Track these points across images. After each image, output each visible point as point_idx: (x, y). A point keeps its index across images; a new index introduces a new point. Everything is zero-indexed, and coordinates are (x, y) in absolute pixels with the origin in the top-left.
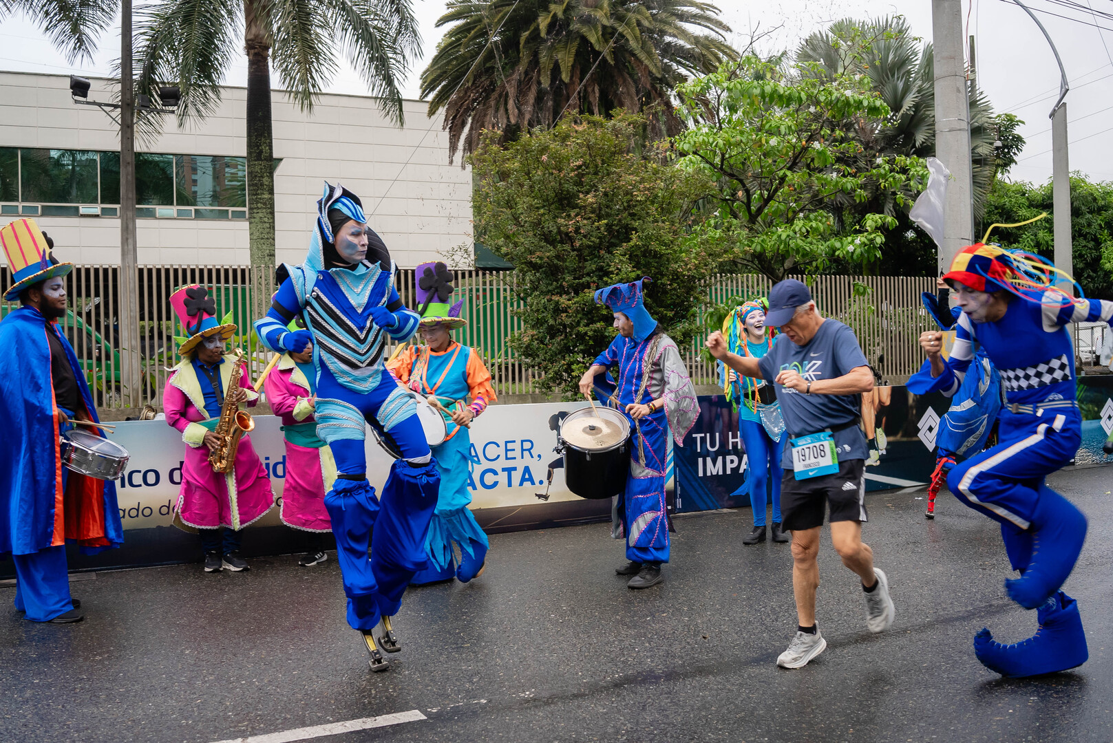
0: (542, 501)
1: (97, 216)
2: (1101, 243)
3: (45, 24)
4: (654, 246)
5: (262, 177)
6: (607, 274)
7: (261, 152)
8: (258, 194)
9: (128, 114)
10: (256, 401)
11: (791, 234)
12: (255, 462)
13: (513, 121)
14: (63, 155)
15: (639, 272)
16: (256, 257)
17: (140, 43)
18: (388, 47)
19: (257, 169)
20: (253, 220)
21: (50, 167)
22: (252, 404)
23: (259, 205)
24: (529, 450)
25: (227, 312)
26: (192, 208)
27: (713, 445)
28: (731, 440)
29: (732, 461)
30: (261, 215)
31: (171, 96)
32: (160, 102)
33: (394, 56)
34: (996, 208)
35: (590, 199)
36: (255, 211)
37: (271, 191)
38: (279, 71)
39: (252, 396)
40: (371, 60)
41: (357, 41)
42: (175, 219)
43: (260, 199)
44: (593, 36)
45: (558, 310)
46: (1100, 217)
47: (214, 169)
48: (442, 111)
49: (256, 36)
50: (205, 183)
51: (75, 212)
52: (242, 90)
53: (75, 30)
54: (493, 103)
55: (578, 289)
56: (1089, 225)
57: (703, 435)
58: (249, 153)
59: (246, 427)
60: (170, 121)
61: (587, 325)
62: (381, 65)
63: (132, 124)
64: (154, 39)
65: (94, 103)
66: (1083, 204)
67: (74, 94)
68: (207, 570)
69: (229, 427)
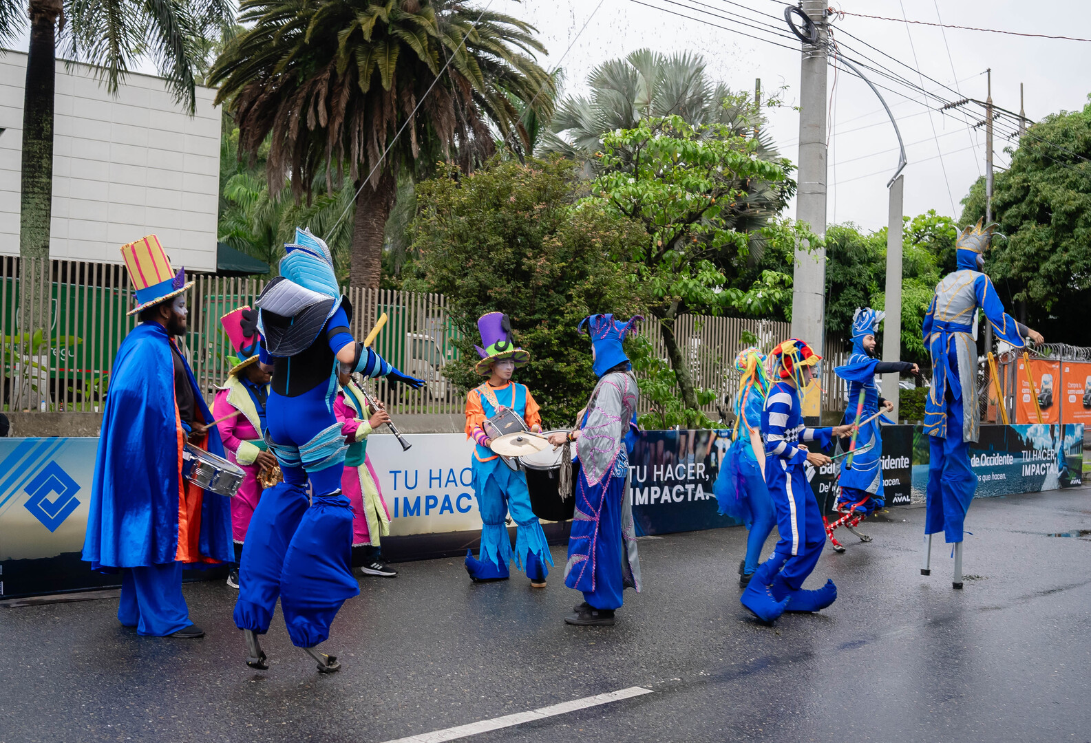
2: (869, 294)
5: (41, 158)
6: (557, 312)
7: (42, 129)
8: (35, 177)
13: (323, 124)
16: (28, 247)
19: (36, 148)
20: (27, 205)
23: (36, 190)
27: (641, 477)
28: (656, 473)
29: (656, 492)
30: (37, 200)
34: (773, 251)
36: (30, 195)
37: (50, 175)
43: (37, 182)
44: (418, 45)
46: (871, 269)
52: (21, 56)
54: (299, 102)
56: (860, 275)
57: (634, 467)
58: (28, 130)
61: (537, 360)
66: (856, 255)
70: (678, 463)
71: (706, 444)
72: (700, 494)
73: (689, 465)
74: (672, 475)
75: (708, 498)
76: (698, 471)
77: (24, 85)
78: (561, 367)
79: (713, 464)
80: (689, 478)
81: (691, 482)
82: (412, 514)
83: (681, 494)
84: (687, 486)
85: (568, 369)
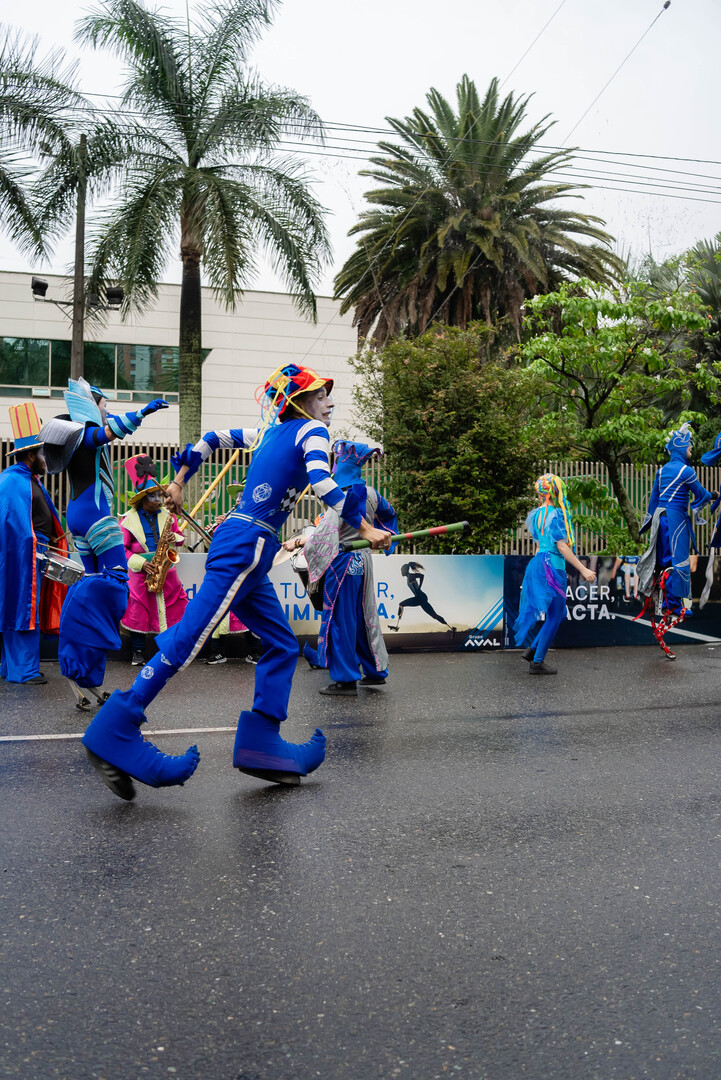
0: (393, 632)
1: (47, 397)
3: (12, 233)
4: (493, 432)
5: (192, 367)
6: (456, 454)
7: (192, 344)
8: (188, 382)
9: (79, 311)
10: (182, 542)
11: (618, 426)
12: (178, 587)
14: (17, 342)
15: (481, 454)
16: (184, 437)
17: (91, 249)
18: (305, 253)
19: (188, 360)
20: (183, 404)
21: (6, 352)
22: (179, 544)
23: (189, 391)
24: (384, 591)
25: (165, 475)
26: (131, 392)
30: (189, 400)
31: (116, 296)
32: (107, 301)
33: (310, 262)
35: (441, 394)
36: (185, 396)
37: (199, 380)
38: (208, 276)
39: (179, 538)
40: (290, 266)
41: (278, 248)
42: (115, 401)
43: (190, 386)
44: (486, 246)
45: (414, 484)
47: (151, 356)
48: (352, 310)
49: (190, 245)
50: (142, 369)
51: (28, 393)
53: (37, 236)
54: (396, 305)
55: (432, 466)
58: (182, 346)
59: (174, 560)
60: (114, 316)
61: (438, 495)
62: (299, 271)
63: (83, 319)
64: (102, 246)
65: (51, 301)
67: (35, 293)
68: (133, 663)
69: (161, 560)
70: (578, 585)
71: (610, 568)
72: (604, 613)
73: (591, 587)
74: (571, 596)
75: (613, 617)
76: (602, 593)
77: (179, 310)
78: (457, 501)
79: (619, 587)
80: (591, 598)
81: (594, 602)
82: (301, 618)
83: (583, 612)
84: (589, 606)
85: (462, 502)
